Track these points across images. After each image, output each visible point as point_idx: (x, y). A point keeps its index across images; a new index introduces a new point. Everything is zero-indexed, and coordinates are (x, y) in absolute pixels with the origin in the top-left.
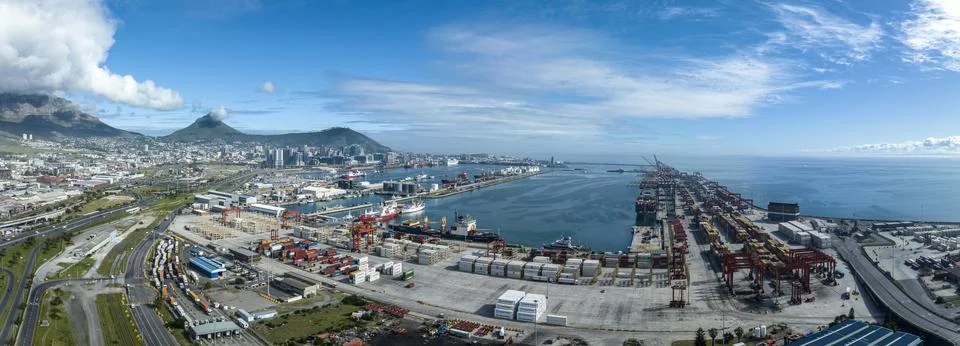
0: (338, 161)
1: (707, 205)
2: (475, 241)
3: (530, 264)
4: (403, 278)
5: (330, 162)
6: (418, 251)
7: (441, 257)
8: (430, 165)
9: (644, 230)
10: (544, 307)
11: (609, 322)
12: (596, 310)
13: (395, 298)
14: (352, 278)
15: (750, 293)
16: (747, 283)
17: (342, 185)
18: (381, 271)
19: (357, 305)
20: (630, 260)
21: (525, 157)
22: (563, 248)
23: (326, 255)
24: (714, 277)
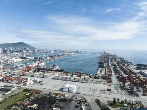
0: (21, 51)
1: (118, 63)
2: (58, 71)
3: (72, 77)
4: (40, 82)
5: (18, 52)
6: (44, 75)
7: (50, 76)
8: (47, 52)
9: (101, 69)
10: (75, 89)
11: (91, 93)
12: (88, 90)
13: (38, 88)
14: (26, 84)
15: (130, 89)
16: (129, 86)
17: (22, 58)
18: (34, 81)
19: (27, 91)
20: (97, 77)
21: (71, 50)
22: (80, 73)
23: (18, 78)
24: (119, 83)
